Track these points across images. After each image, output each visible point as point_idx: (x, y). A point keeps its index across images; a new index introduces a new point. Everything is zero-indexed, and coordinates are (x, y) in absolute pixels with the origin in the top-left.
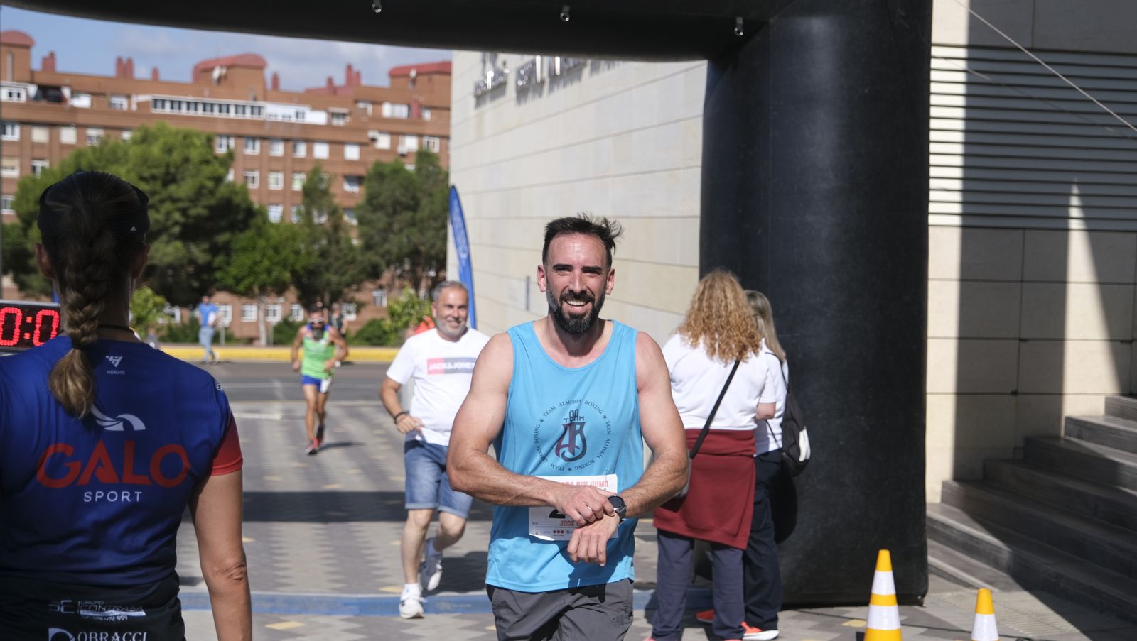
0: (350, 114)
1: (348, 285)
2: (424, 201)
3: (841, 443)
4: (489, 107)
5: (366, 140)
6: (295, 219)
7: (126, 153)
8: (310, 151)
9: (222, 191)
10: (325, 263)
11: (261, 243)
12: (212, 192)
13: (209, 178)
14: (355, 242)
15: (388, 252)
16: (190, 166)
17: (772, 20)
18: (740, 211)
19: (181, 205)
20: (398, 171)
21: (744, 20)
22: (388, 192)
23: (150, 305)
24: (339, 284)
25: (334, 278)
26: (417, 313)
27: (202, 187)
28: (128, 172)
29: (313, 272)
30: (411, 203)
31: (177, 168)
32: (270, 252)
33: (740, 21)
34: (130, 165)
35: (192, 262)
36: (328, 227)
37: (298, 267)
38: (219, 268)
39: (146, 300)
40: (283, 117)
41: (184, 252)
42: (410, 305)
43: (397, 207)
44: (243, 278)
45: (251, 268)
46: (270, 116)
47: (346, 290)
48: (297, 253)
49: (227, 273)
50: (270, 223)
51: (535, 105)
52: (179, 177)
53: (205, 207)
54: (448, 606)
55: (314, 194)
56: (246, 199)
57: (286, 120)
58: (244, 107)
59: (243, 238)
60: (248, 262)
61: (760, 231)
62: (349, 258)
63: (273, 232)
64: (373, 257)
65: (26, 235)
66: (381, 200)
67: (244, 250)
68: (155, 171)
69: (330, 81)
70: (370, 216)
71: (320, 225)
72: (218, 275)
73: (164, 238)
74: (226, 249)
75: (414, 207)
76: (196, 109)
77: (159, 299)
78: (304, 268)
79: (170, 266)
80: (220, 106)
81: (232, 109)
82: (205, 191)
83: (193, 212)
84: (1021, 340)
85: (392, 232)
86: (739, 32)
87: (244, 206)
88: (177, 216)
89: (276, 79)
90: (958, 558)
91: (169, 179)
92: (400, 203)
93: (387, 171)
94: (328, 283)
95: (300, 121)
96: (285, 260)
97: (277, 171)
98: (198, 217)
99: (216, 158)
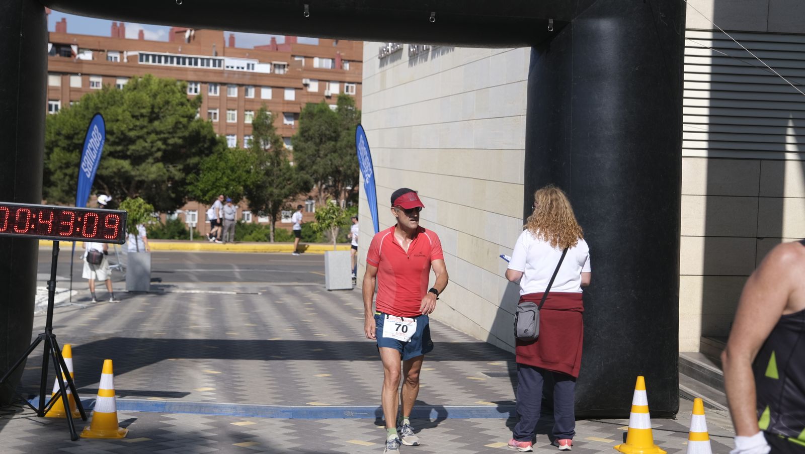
0: (288, 65)
1: (286, 197)
2: (344, 134)
3: (618, 308)
4: (389, 66)
5: (301, 86)
6: (246, 146)
7: (122, 98)
8: (258, 94)
9: (193, 125)
10: (270, 179)
11: (222, 164)
12: (185, 127)
13: (183, 117)
14: (292, 164)
15: (316, 172)
16: (170, 108)
17: (573, 21)
18: (551, 150)
19: (162, 136)
20: (324, 110)
21: (553, 21)
22: (316, 126)
23: (142, 210)
24: (279, 196)
25: (276, 191)
26: (337, 217)
27: (178, 123)
28: (124, 111)
29: (260, 187)
30: (333, 135)
31: (160, 108)
32: (229, 171)
33: (551, 21)
34: (125, 106)
35: (170, 179)
36: (272, 154)
37: (248, 183)
38: (191, 184)
39: (140, 207)
40: (238, 68)
41: (165, 170)
42: (331, 211)
43: (322, 139)
44: (208, 191)
45: (214, 183)
46: (228, 67)
47: (284, 200)
48: (248, 172)
49: (196, 186)
50: (229, 149)
51: (422, 66)
52: (161, 115)
53: (180, 138)
54: (352, 413)
55: (261, 127)
56: (211, 132)
57: (240, 70)
58: (208, 60)
59: (209, 161)
60: (213, 179)
61: (564, 163)
62: (287, 176)
63: (230, 156)
64: (304, 175)
65: (49, 158)
66: (311, 133)
67: (210, 169)
68: (144, 111)
69: (273, 40)
70: (302, 145)
71: (266, 150)
72: (190, 188)
73: (150, 160)
74: (195, 169)
75: (336, 139)
76: (172, 62)
77: (148, 206)
78: (253, 183)
79: (154, 181)
80: (190, 59)
81: (199, 61)
82: (181, 126)
83: (171, 141)
84: (758, 238)
85: (319, 157)
86: (550, 29)
87: (209, 137)
88: (160, 144)
89: (232, 39)
90: (707, 390)
91: (154, 116)
92: (325, 135)
93: (315, 110)
94: (271, 195)
95: (251, 70)
96: (239, 177)
97: (233, 110)
98: (175, 145)
99: (188, 100)
